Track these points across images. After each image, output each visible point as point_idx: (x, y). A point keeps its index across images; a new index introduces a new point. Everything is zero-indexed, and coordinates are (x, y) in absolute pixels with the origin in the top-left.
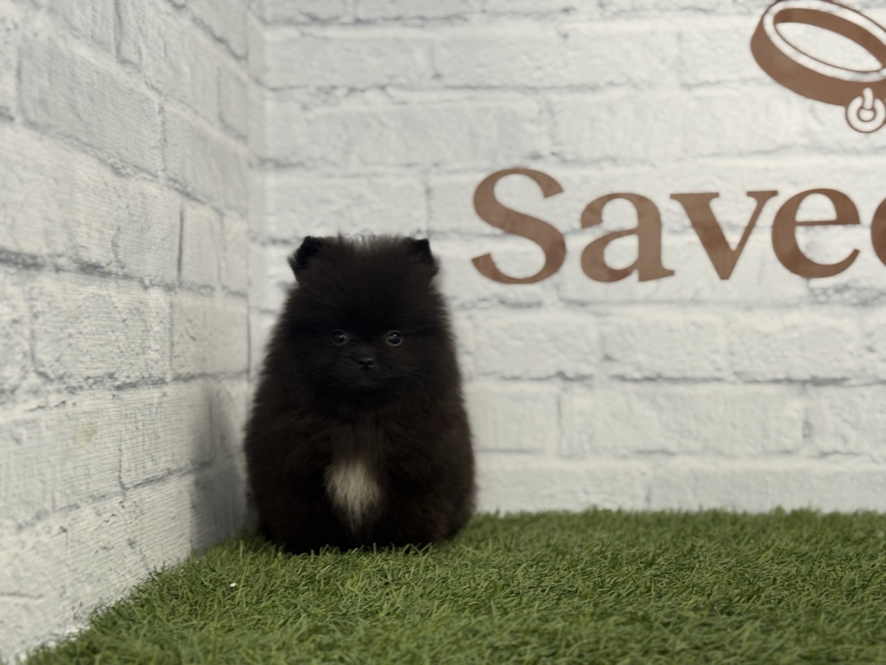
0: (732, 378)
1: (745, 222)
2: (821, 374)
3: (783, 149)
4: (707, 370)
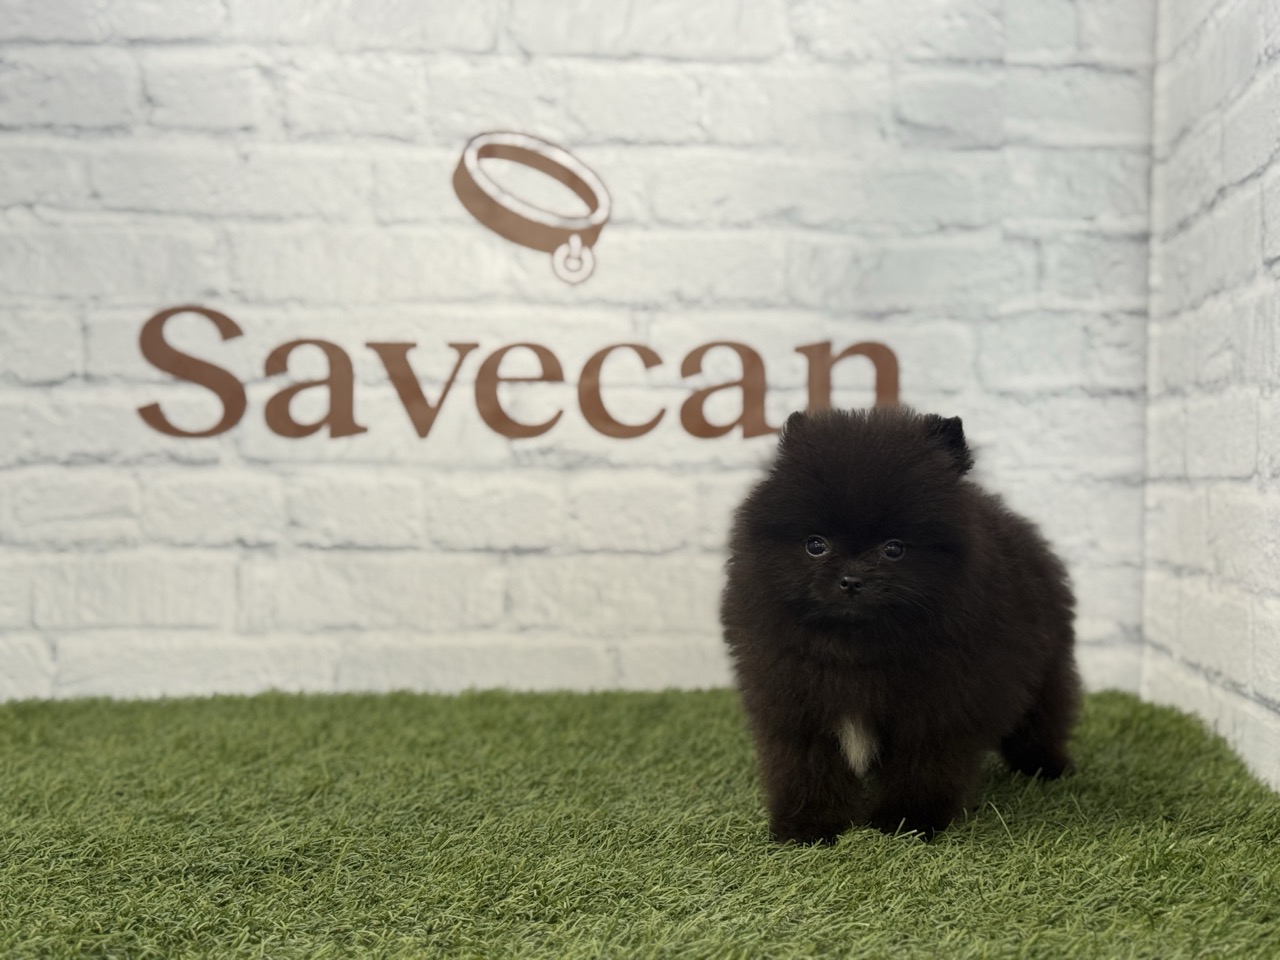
0: (431, 546)
1: (446, 376)
2: (524, 541)
3: (486, 297)
4: (401, 536)
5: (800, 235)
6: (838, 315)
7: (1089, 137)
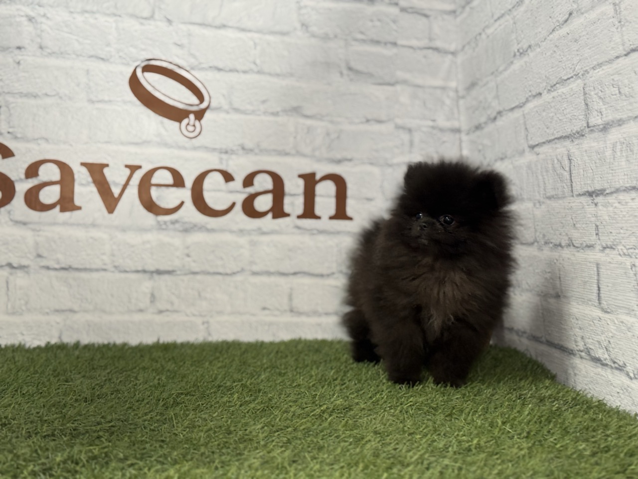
0: (113, 269)
1: (123, 182)
2: (162, 268)
3: (146, 143)
4: (98, 264)
5: (302, 120)
6: (319, 160)
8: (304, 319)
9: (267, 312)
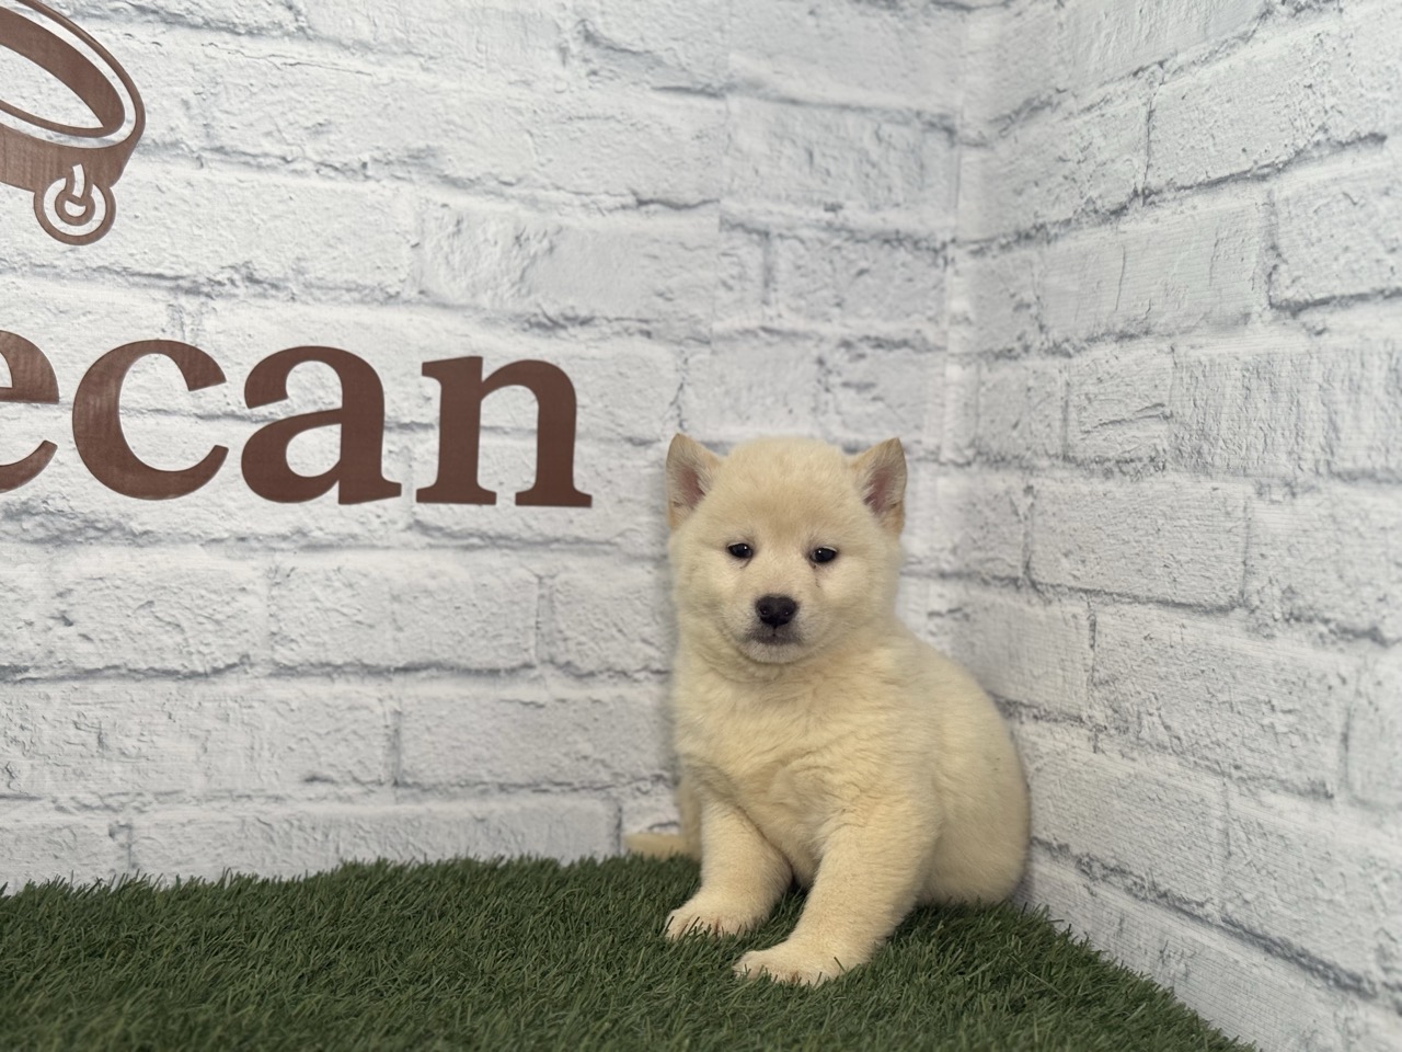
5: (441, 195)
6: (490, 322)
7: (838, 94)
8: (435, 805)
9: (321, 789)
